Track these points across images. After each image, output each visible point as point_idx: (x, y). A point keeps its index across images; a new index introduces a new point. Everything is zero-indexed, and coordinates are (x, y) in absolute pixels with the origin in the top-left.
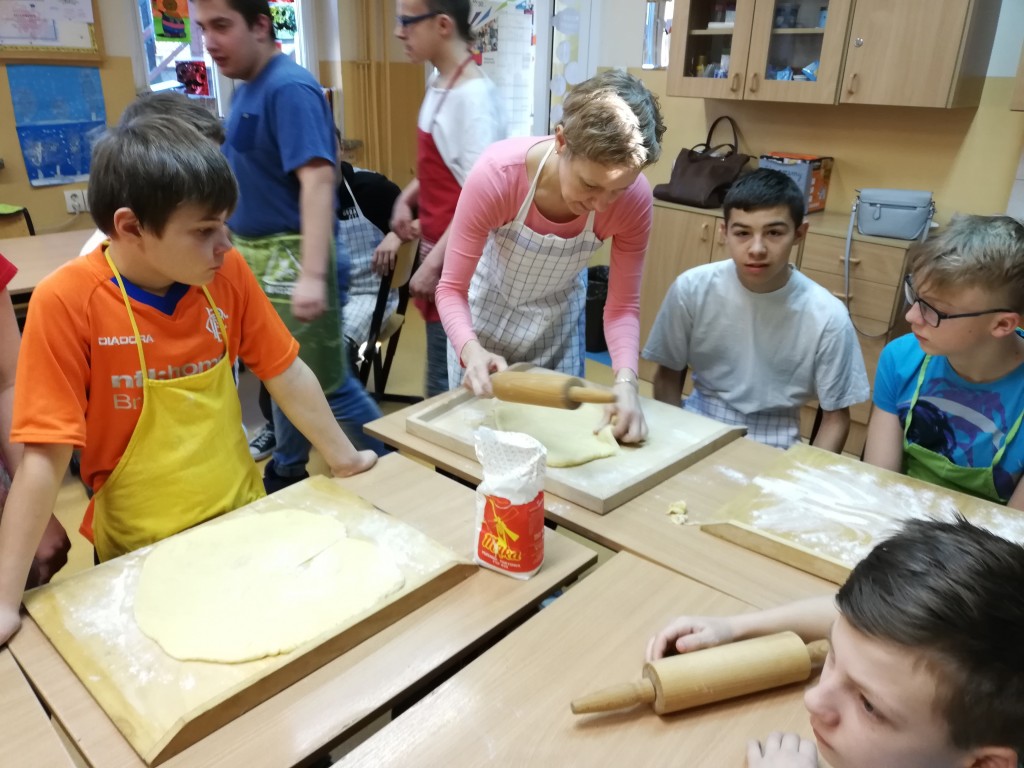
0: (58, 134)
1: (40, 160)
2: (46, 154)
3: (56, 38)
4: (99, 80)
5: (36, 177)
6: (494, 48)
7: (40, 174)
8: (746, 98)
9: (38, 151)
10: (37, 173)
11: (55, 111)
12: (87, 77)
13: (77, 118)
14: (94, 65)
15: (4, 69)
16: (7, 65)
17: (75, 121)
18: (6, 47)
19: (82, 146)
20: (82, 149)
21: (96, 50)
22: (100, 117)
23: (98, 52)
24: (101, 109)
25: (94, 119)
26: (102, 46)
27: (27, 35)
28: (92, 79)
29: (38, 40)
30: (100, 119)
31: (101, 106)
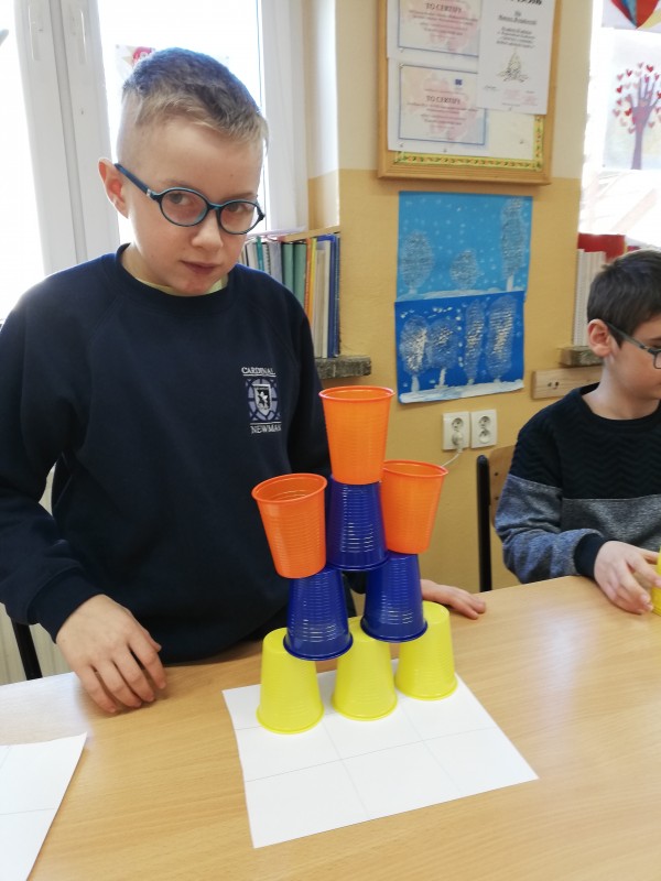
0: (453, 314)
1: (420, 359)
2: (430, 350)
3: (483, 142)
4: (529, 219)
5: (408, 390)
7: (415, 384)
9: (419, 346)
10: (410, 383)
11: (456, 275)
12: (513, 213)
13: (486, 288)
14: (527, 193)
15: (395, 200)
16: (401, 193)
17: (481, 293)
18: (406, 158)
19: (485, 335)
20: (485, 340)
21: (538, 165)
22: (519, 285)
23: (542, 168)
24: (522, 272)
25: (510, 289)
26: (549, 158)
27: (442, 135)
28: (520, 217)
29: (456, 146)
30: (518, 289)
31: (524, 265)
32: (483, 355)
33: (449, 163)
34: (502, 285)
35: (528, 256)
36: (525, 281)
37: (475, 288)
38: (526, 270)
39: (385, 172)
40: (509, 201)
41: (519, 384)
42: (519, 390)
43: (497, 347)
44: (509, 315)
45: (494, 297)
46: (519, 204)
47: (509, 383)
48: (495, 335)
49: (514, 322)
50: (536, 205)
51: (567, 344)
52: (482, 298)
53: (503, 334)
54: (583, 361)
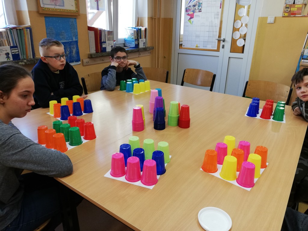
3: (63, 6)
4: (76, 23)
6: (200, 11)
12: (72, 22)
13: (69, 40)
14: (75, 17)
15: (44, 18)
16: (45, 17)
17: (68, 41)
18: (45, 9)
19: (70, 51)
20: (70, 52)
21: (77, 11)
22: (76, 39)
23: (78, 11)
24: (76, 36)
25: (74, 40)
26: (79, 9)
27: (53, 4)
28: (74, 23)
29: (57, 6)
30: (76, 40)
31: (77, 34)
32: (70, 56)
33: (56, 10)
34: (73, 39)
35: (77, 32)
36: (77, 38)
37: (66, 40)
38: (77, 35)
39: (41, 12)
40: (71, 19)
41: (80, 63)
42: (80, 64)
43: (73, 54)
44: (75, 46)
45: (71, 42)
46: (73, 20)
47: (77, 62)
48: (72, 51)
49: (76, 48)
50: (77, 20)
51: (89, 53)
52: (68, 42)
53: (74, 51)
54: (93, 56)
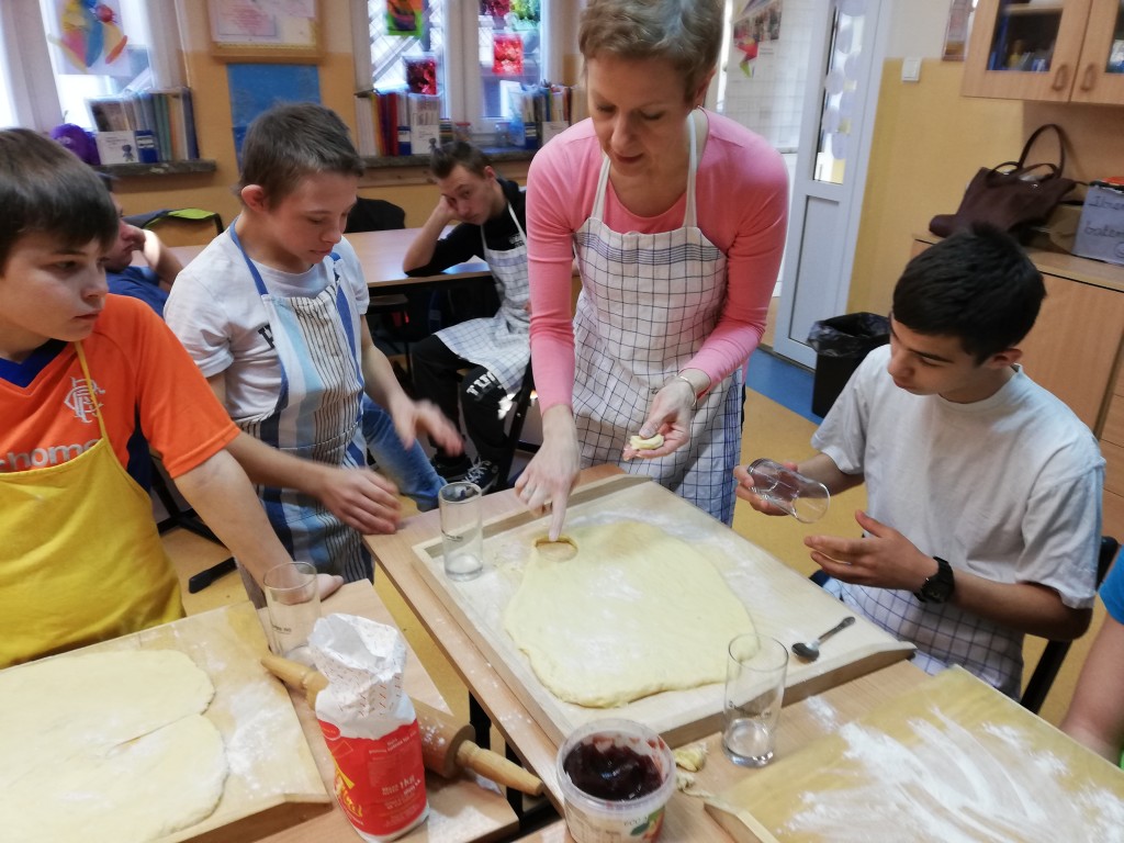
3: (275, 35)
6: (774, 37)
8: (1073, 100)
12: (304, 75)
14: (313, 63)
15: (224, 69)
16: (227, 65)
18: (225, 45)
21: (314, 47)
27: (247, 32)
